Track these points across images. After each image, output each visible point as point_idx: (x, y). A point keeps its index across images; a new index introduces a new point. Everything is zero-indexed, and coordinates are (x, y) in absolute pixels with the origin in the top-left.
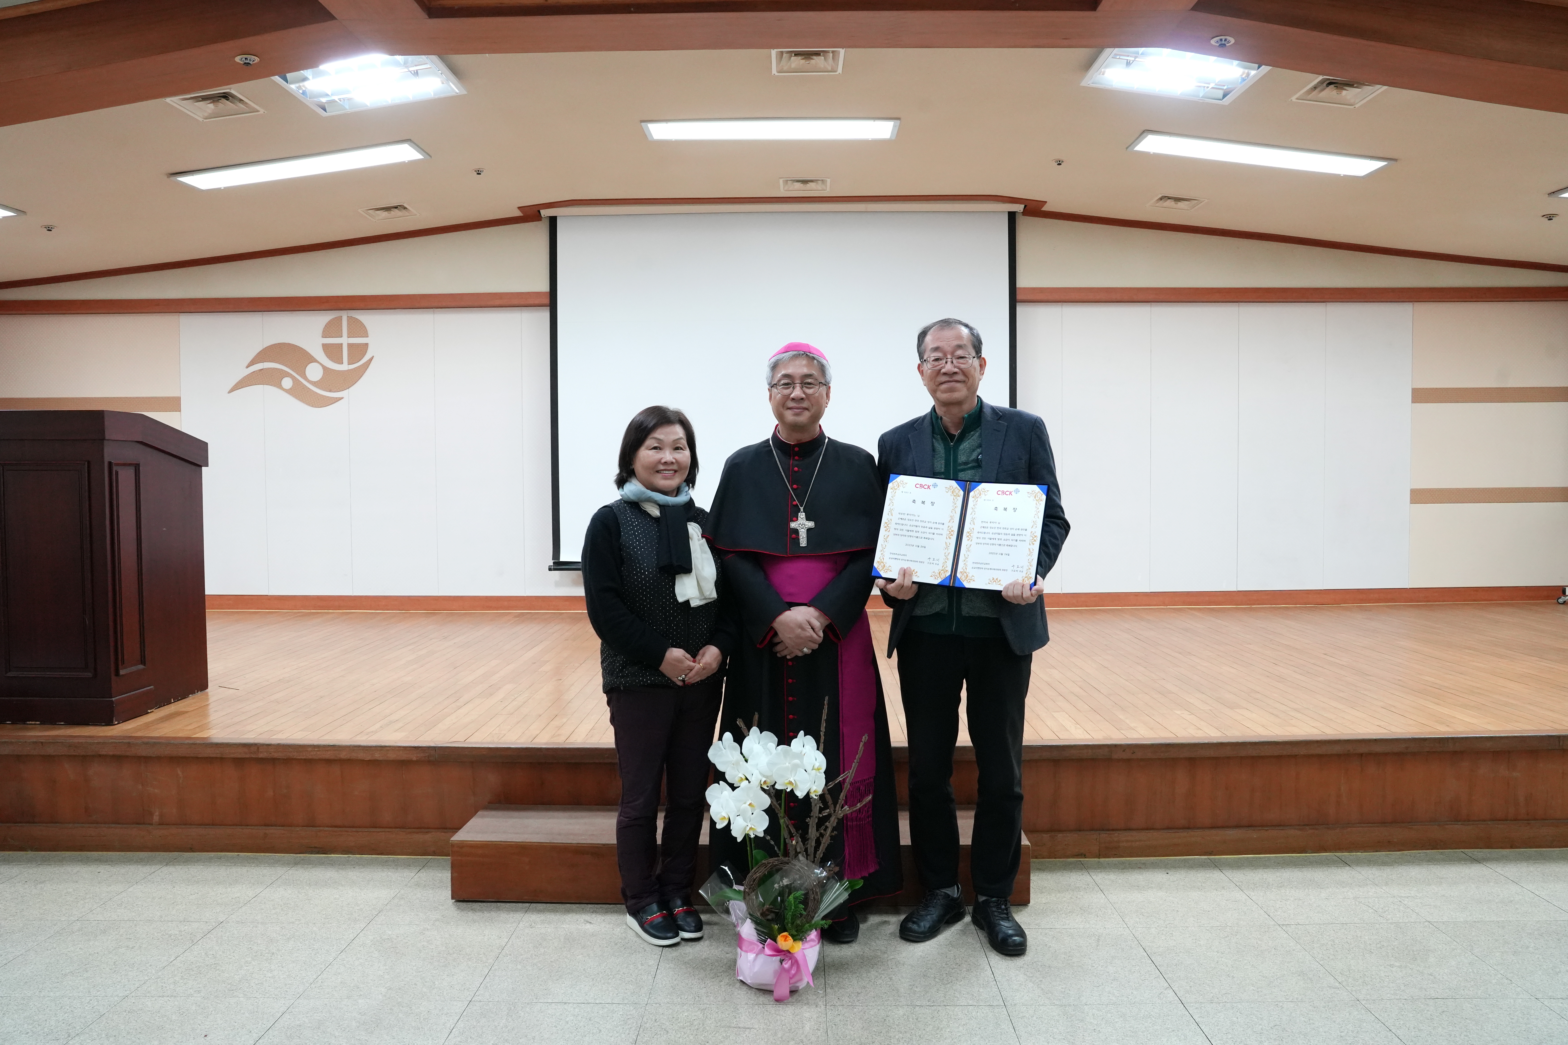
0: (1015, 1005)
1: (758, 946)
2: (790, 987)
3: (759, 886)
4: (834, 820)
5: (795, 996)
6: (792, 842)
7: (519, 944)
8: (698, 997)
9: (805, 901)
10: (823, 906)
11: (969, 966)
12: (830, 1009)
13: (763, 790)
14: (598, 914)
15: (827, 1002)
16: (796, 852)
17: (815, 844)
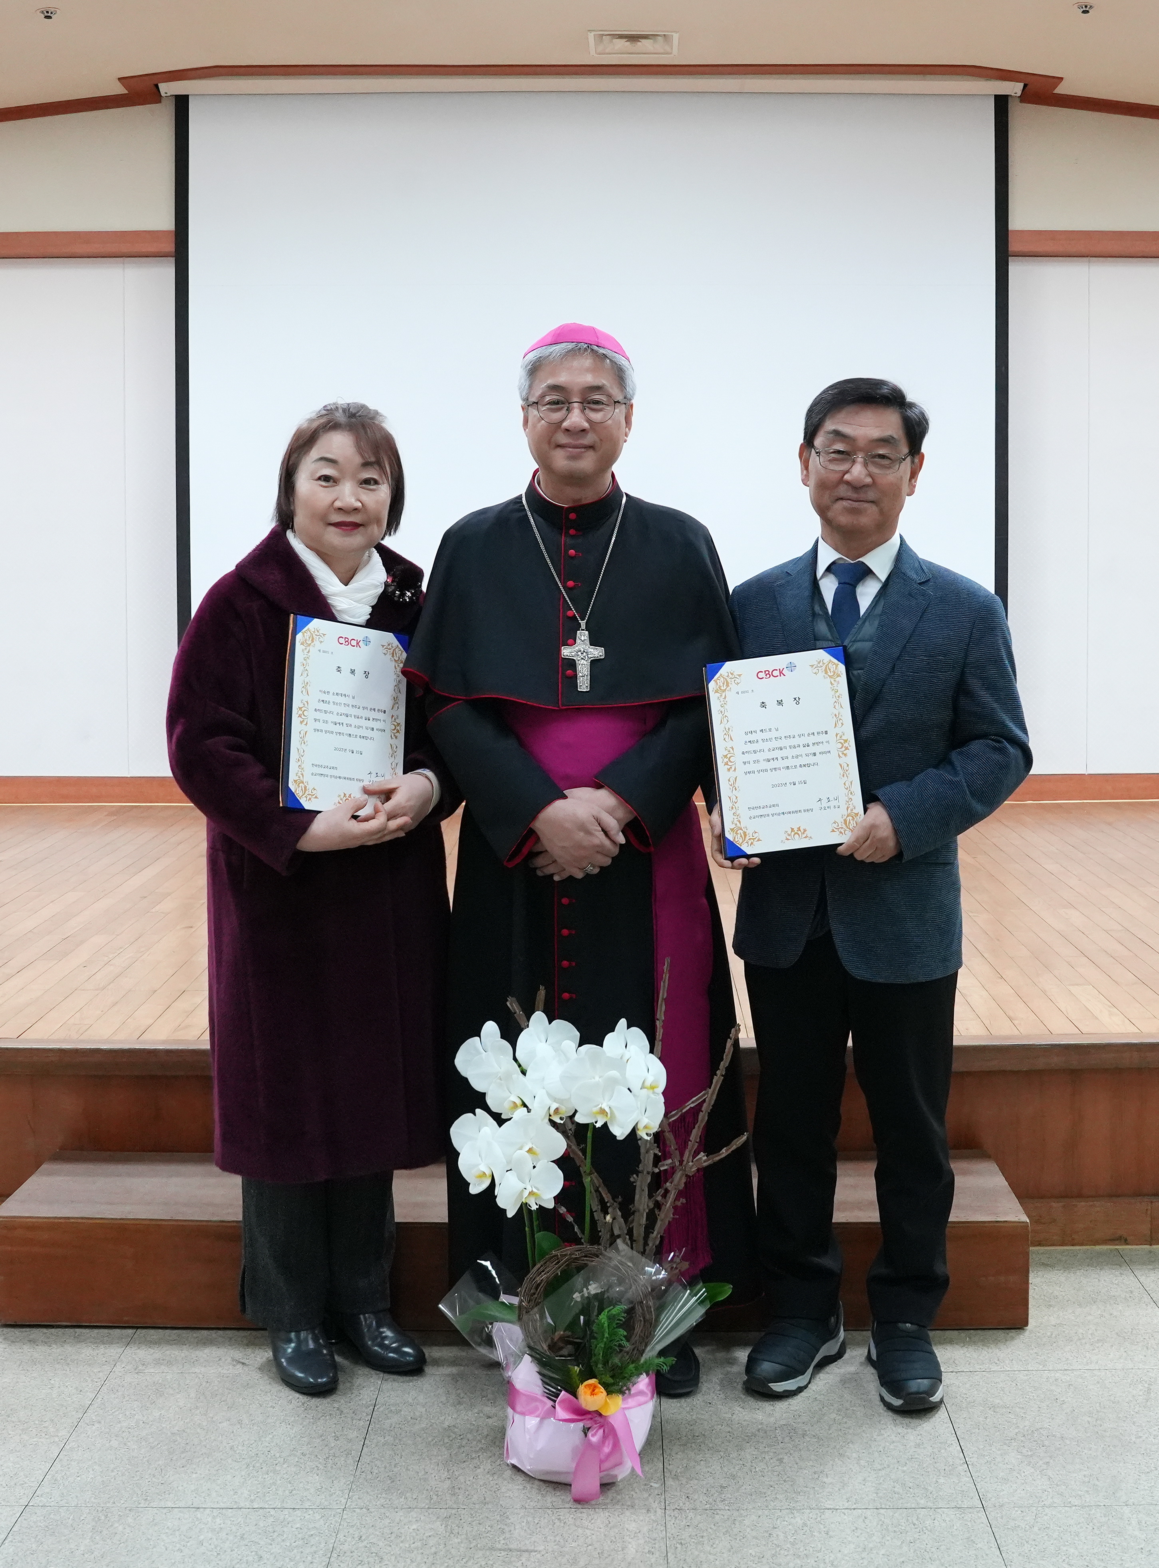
1: (544, 1403)
2: (601, 1478)
3: (545, 1296)
4: (680, 1178)
5: (611, 1494)
6: (605, 1218)
7: (115, 1402)
8: (437, 1495)
9: (628, 1322)
10: (660, 1332)
11: (919, 1437)
12: (672, 1515)
13: (553, 1123)
14: (257, 1347)
15: (667, 1502)
16: (612, 1234)
17: (647, 1220)
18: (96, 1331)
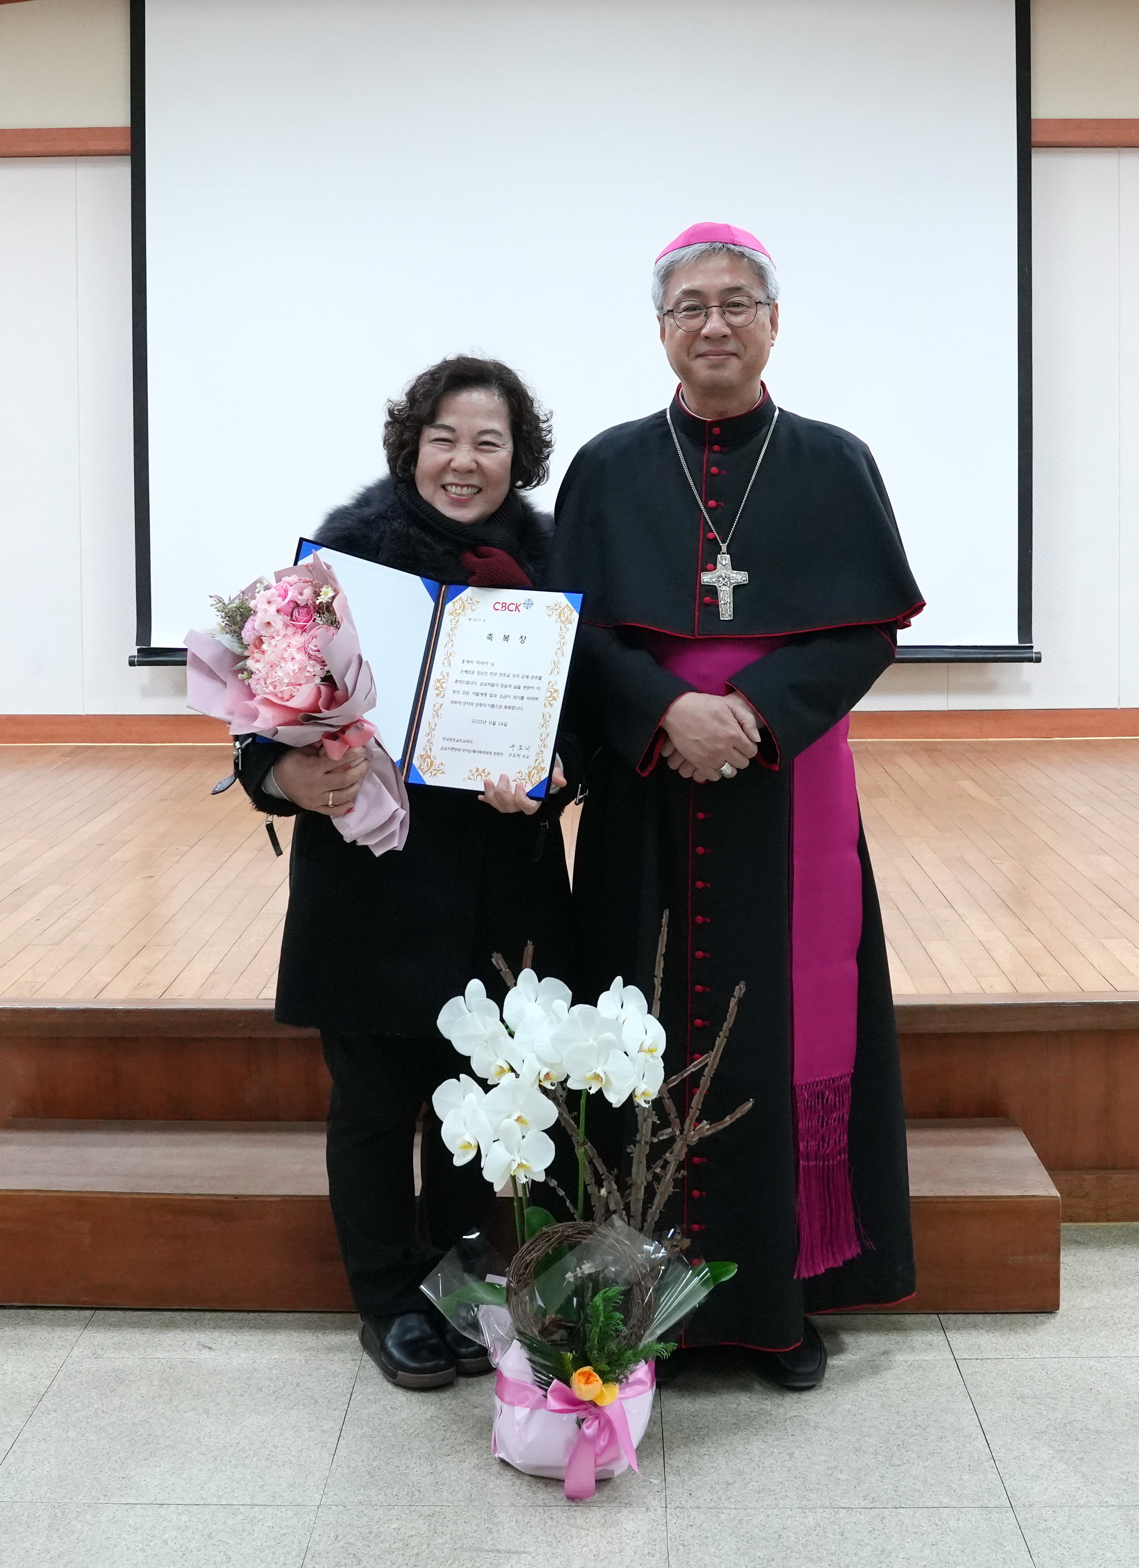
0: (1030, 1506)
1: (535, 1392)
2: (597, 1473)
3: (535, 1278)
4: (681, 1149)
5: (607, 1490)
6: (599, 1192)
7: (72, 1389)
8: (419, 1491)
9: (625, 1304)
10: (659, 1315)
11: (942, 1429)
12: (674, 1514)
13: (544, 1091)
14: (224, 1331)
15: (668, 1500)
16: (607, 1210)
17: (645, 1194)
18: (51, 1312)
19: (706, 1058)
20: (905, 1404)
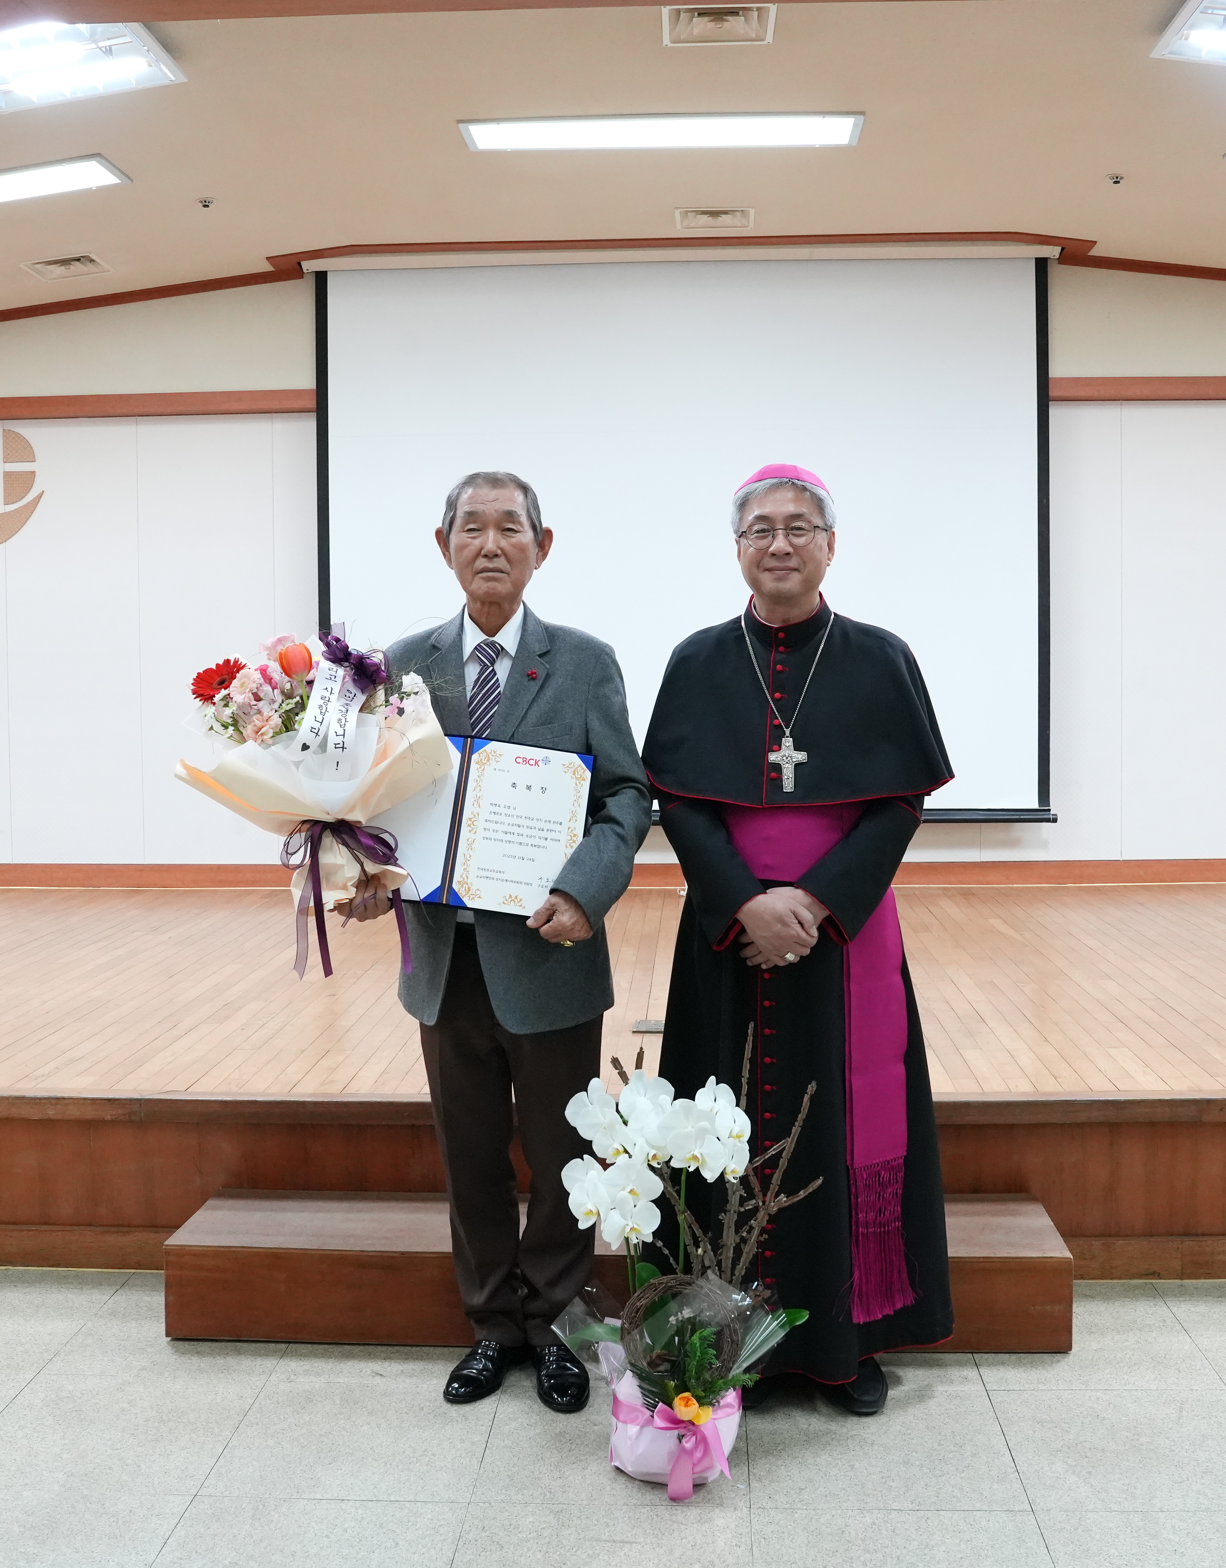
0: (1048, 1510)
1: (643, 1413)
2: (694, 1479)
3: (645, 1319)
4: (763, 1217)
5: (702, 1493)
6: (697, 1251)
7: (271, 1407)
8: (550, 1492)
9: (717, 1343)
10: (745, 1353)
11: (975, 1448)
12: (756, 1513)
13: (652, 1168)
14: (393, 1361)
15: (752, 1502)
16: (703, 1266)
17: (734, 1253)
18: (254, 1345)
19: (784, 1143)
20: (945, 1426)
